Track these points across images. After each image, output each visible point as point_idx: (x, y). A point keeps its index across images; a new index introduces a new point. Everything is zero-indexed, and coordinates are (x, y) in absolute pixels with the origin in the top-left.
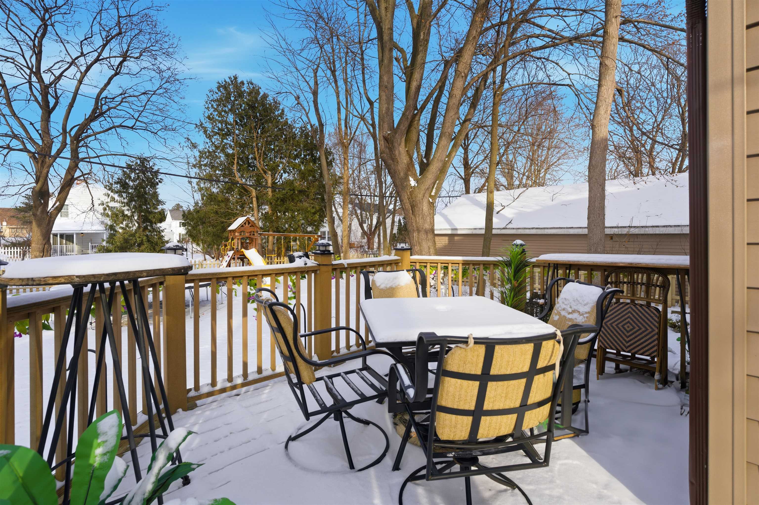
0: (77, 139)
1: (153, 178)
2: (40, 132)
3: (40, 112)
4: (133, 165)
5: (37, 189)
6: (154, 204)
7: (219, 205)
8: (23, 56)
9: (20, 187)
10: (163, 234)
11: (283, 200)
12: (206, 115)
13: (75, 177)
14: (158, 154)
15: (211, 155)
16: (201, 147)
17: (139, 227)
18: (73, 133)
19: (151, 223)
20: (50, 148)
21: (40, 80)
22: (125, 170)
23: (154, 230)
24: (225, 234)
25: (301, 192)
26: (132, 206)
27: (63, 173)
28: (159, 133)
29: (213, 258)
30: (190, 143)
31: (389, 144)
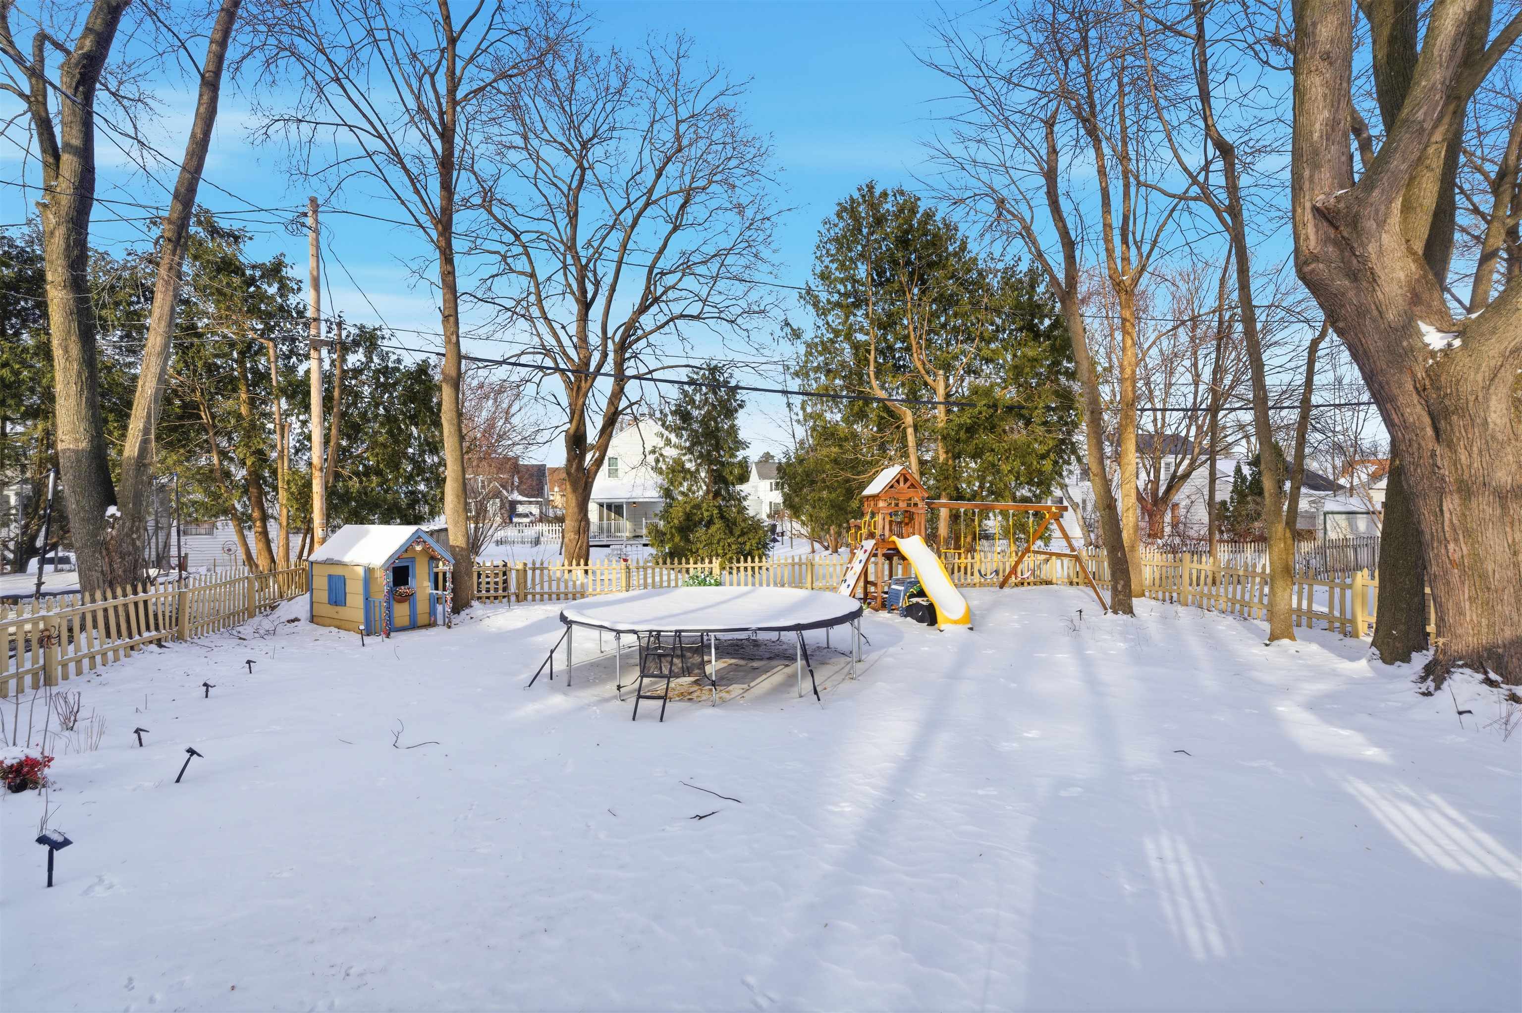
0: (622, 347)
1: (729, 400)
2: (575, 339)
3: (575, 308)
4: (698, 379)
5: (572, 431)
6: (730, 448)
7: (841, 446)
8: (555, 224)
10: (745, 503)
11: (971, 430)
12: (818, 270)
13: (620, 408)
14: (738, 357)
15: (826, 347)
16: (808, 336)
17: (708, 492)
18: (617, 339)
19: (726, 483)
20: (588, 364)
21: (577, 258)
22: (686, 388)
23: (731, 497)
24: (855, 504)
25: (1010, 409)
26: (696, 454)
27: (604, 403)
28: (740, 321)
29: (827, 548)
30: (789, 331)
31: (1337, 228)
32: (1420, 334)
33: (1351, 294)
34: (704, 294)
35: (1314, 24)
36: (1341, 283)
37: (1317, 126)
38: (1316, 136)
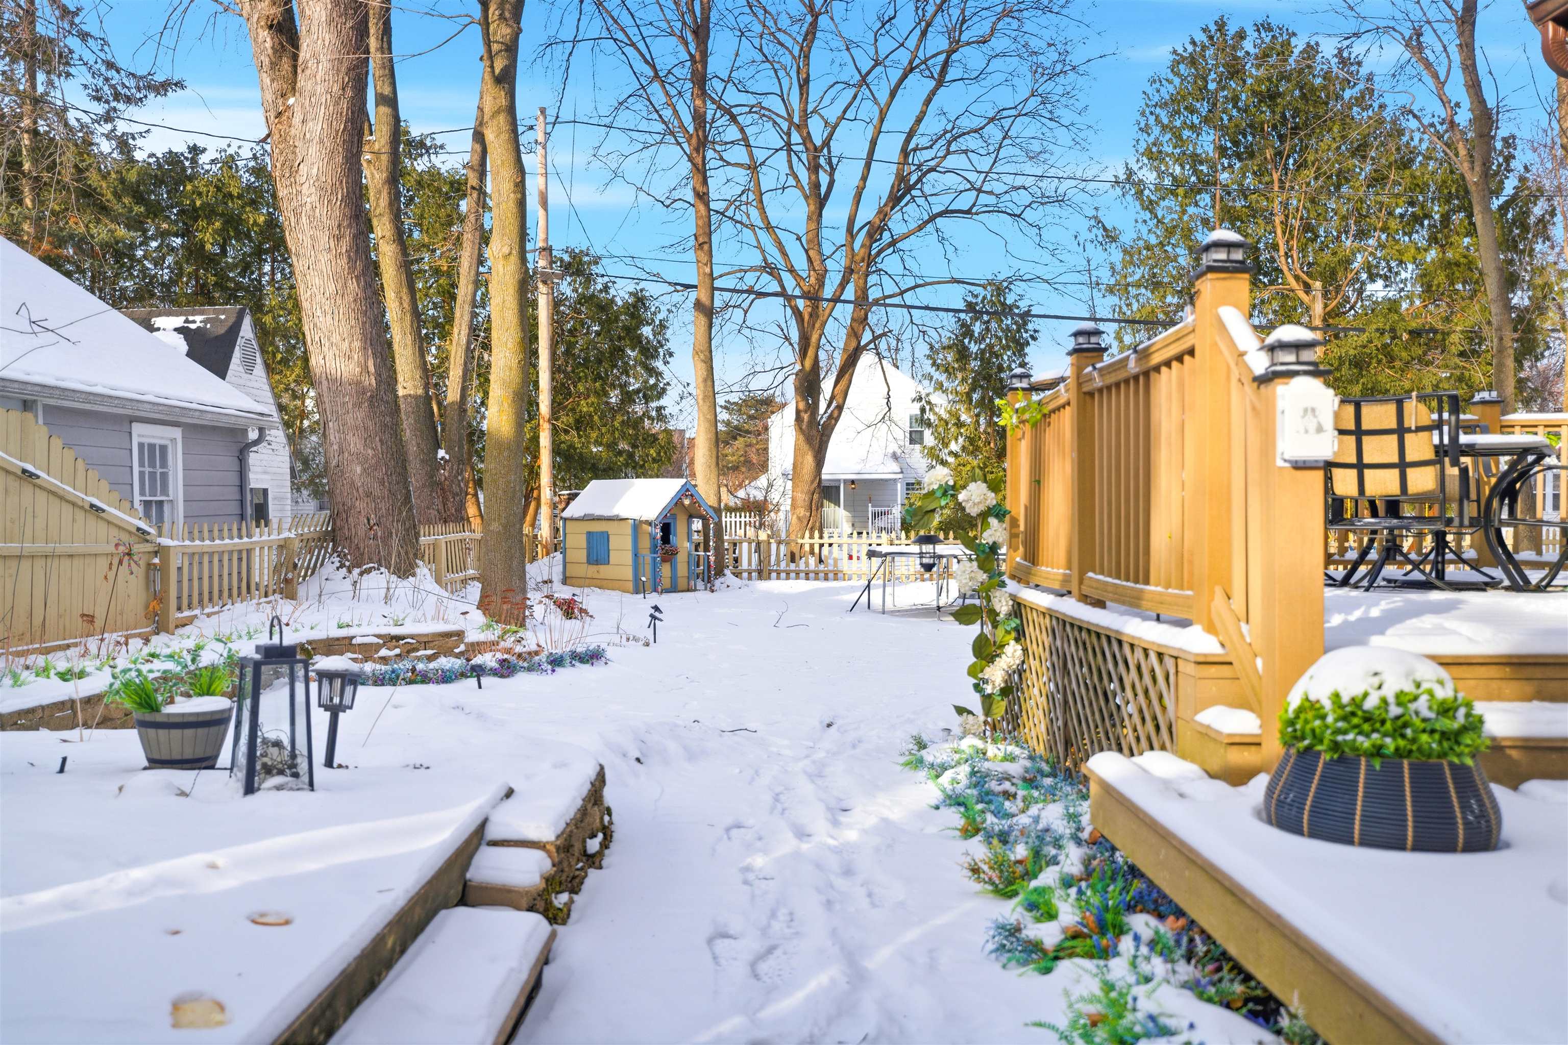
0: (866, 258)
1: (1018, 330)
3: (804, 206)
4: (976, 304)
5: (802, 374)
9: (773, 373)
13: (862, 343)
15: (1154, 254)
20: (821, 284)
21: (807, 138)
22: (962, 316)
27: (842, 334)
28: (1029, 215)
30: (1100, 232)
34: (979, 183)
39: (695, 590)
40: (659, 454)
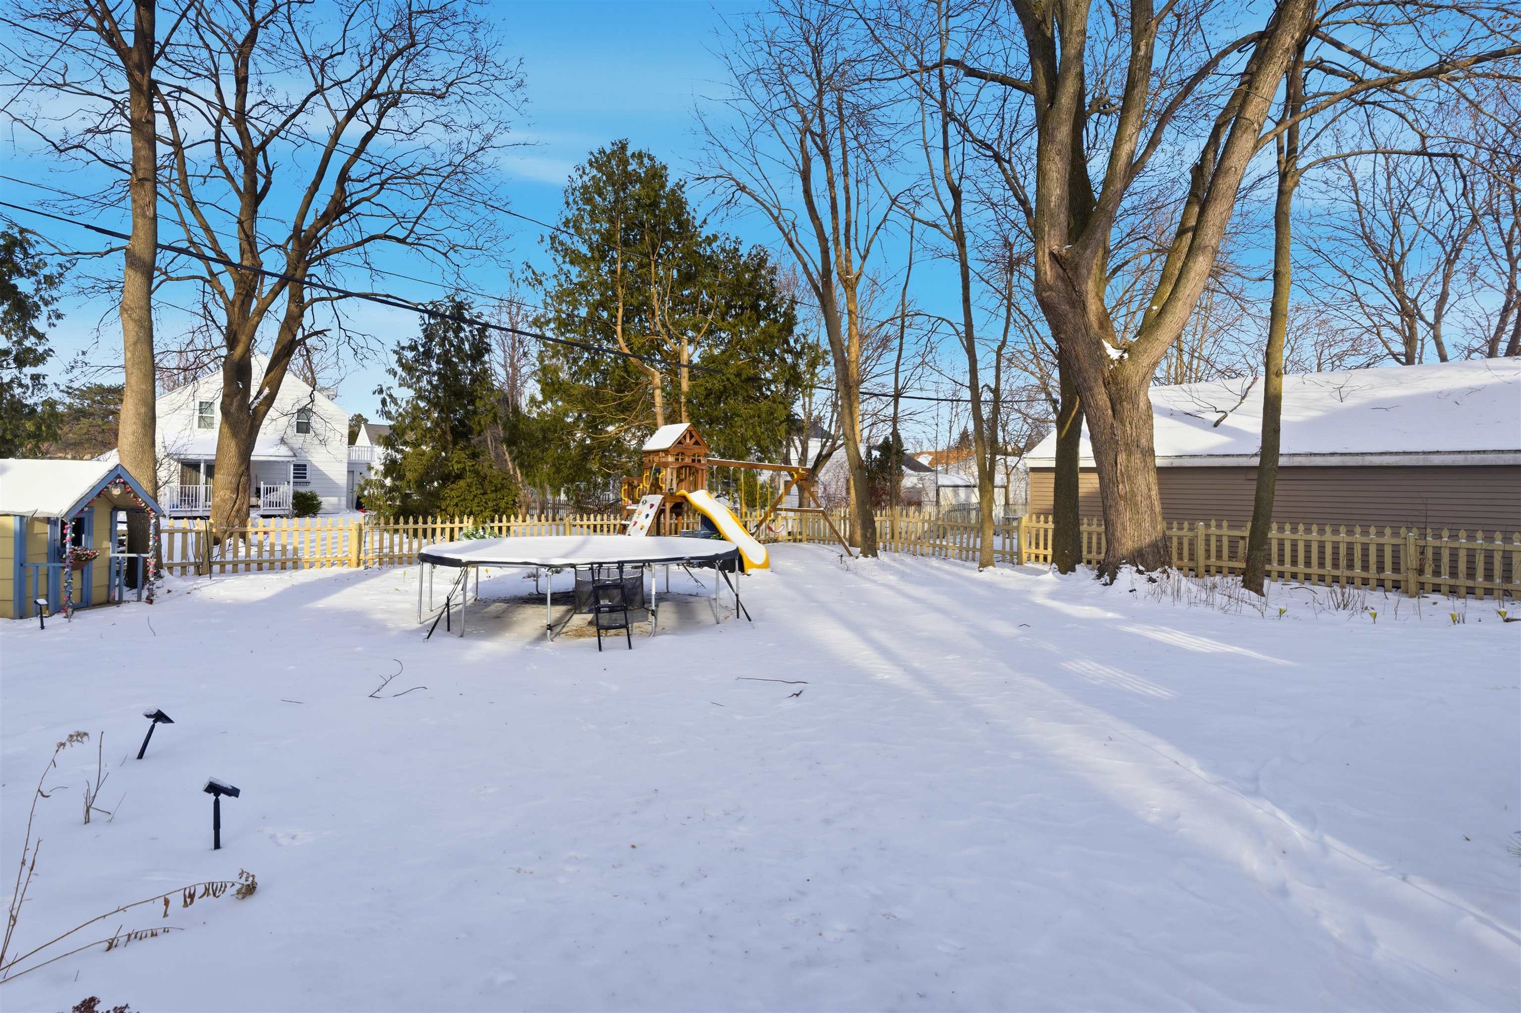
5: (231, 359)
13: (299, 336)
31: (1065, 270)
32: (1104, 349)
33: (1070, 316)
35: (1053, 129)
36: (1065, 307)
37: (1053, 198)
38: (1053, 204)
39: (119, 602)
40: (39, 428)
